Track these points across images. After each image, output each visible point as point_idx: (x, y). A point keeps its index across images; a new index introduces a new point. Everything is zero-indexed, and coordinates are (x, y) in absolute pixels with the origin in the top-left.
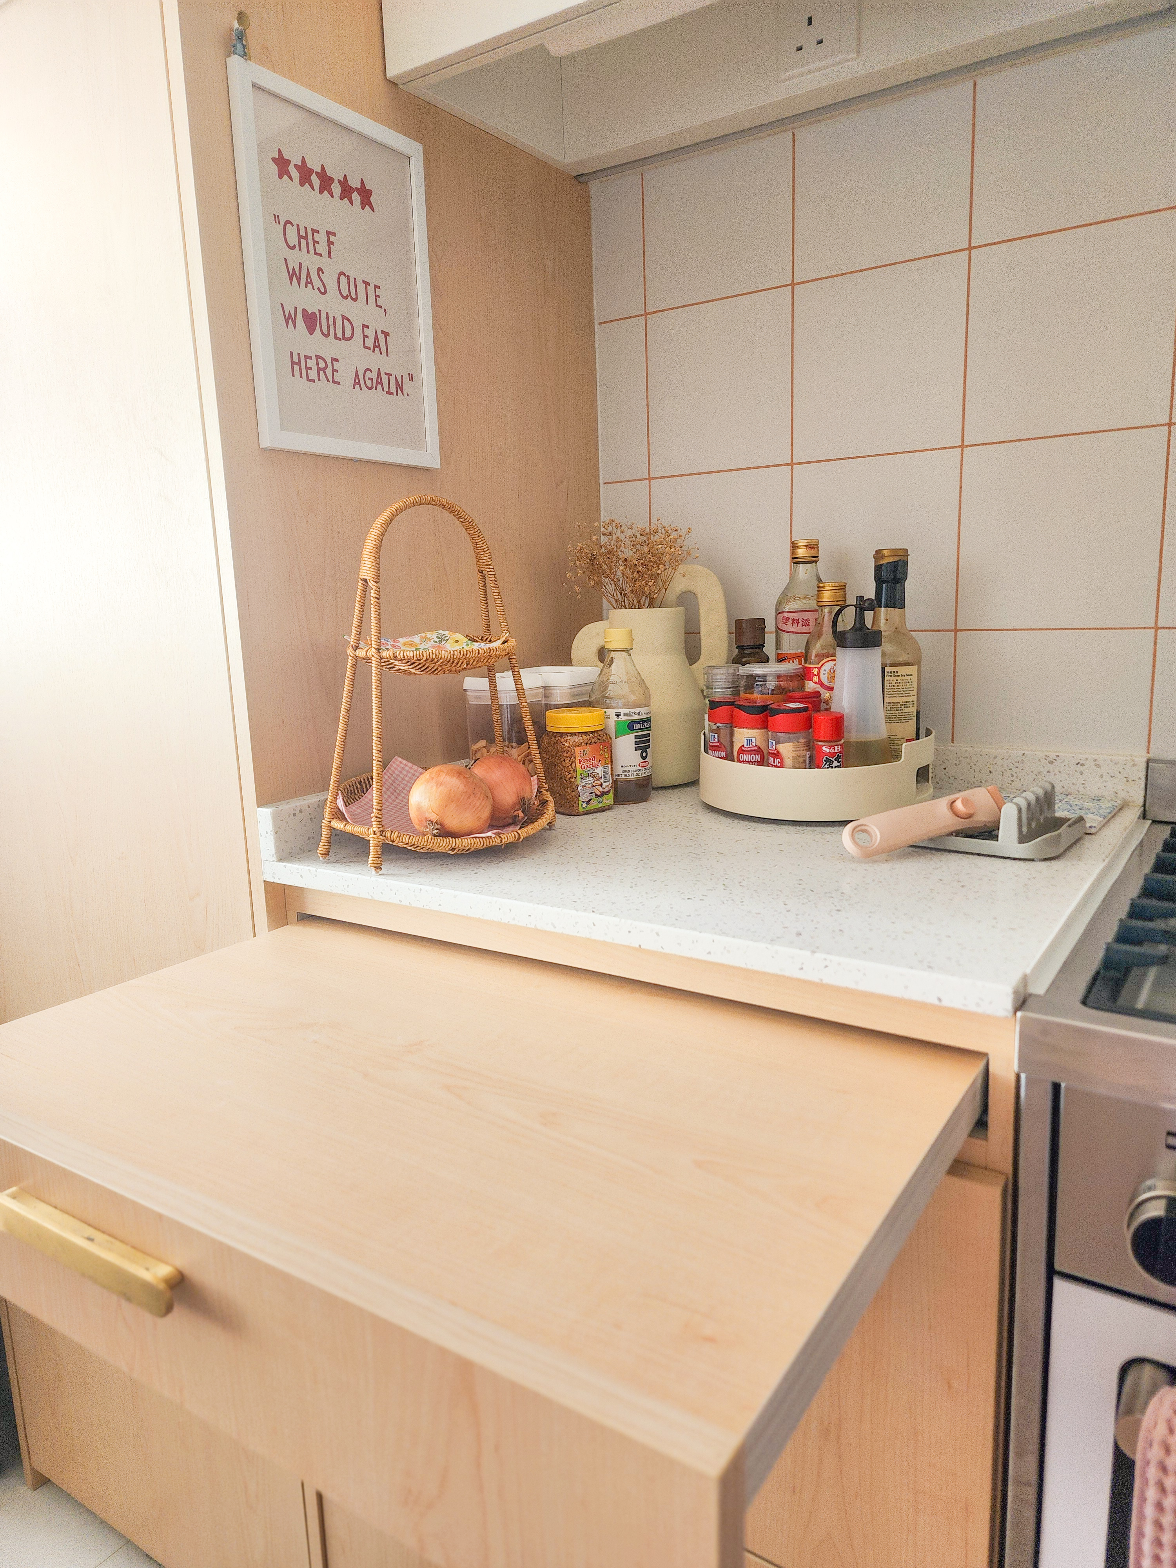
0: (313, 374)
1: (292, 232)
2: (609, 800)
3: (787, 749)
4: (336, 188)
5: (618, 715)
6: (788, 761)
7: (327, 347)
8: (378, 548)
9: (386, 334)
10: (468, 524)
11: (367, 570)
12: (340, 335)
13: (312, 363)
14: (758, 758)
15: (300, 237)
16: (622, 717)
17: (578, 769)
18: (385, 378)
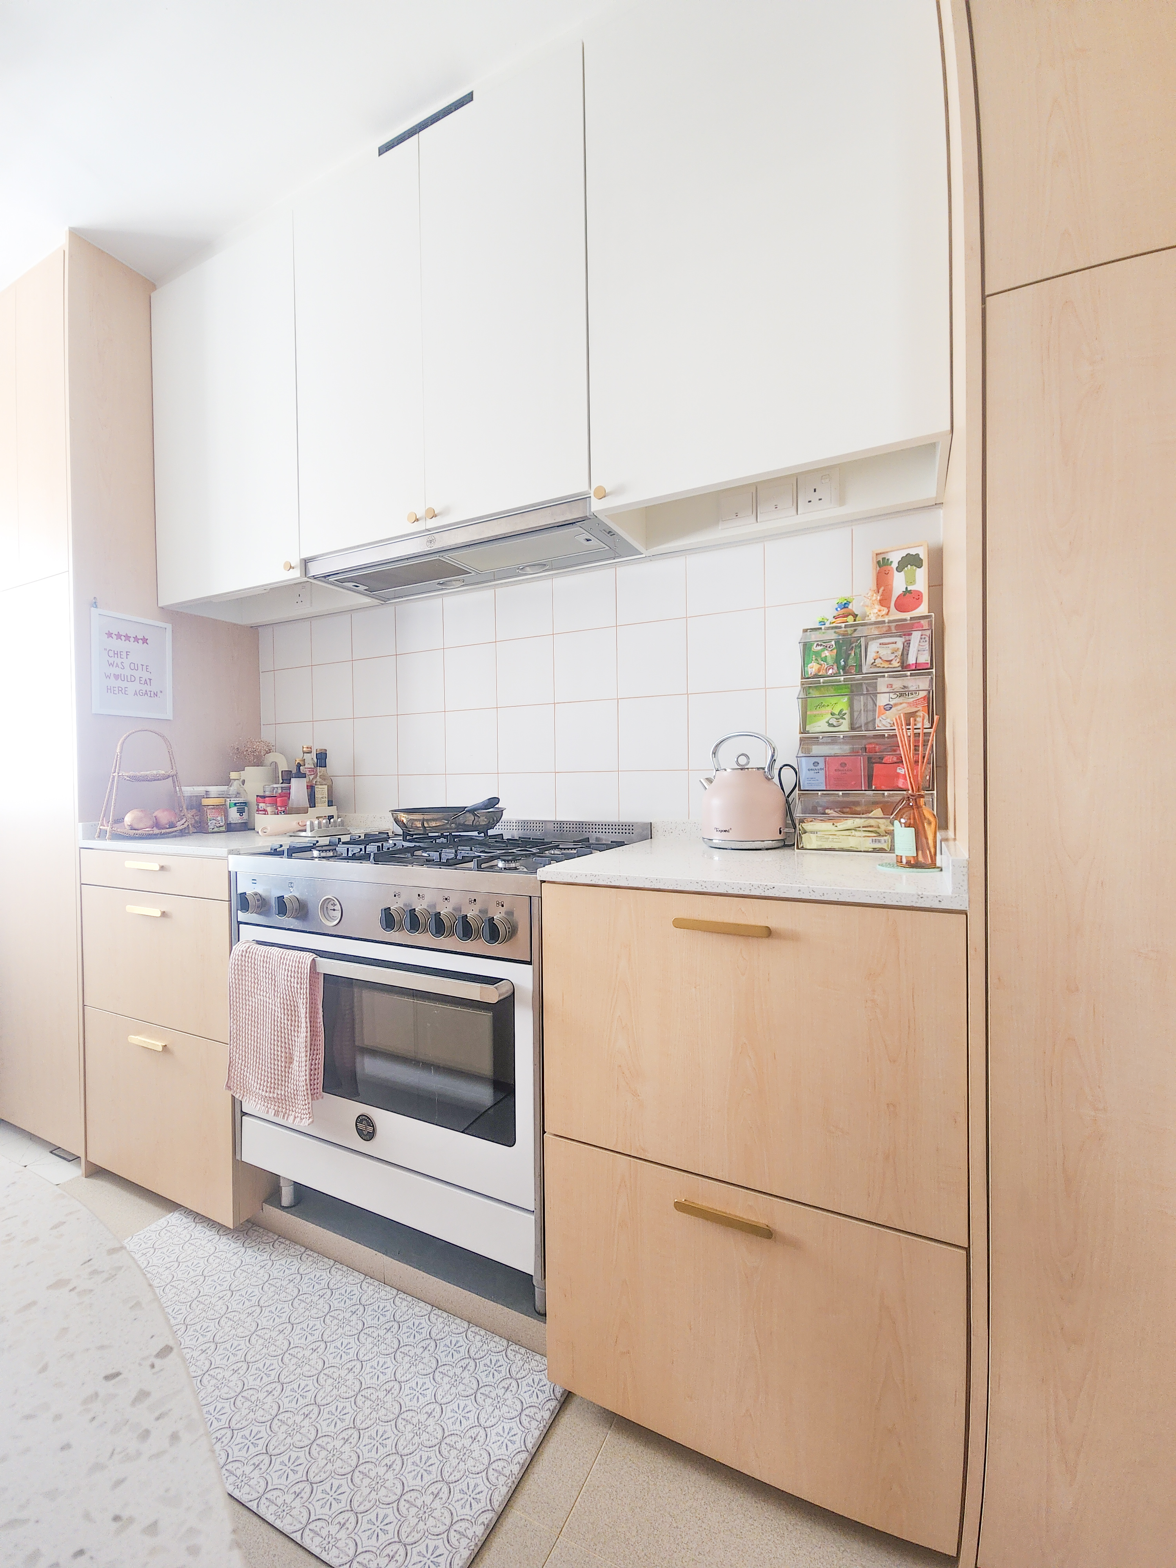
0: (116, 692)
1: (111, 654)
2: (223, 829)
3: (269, 809)
4: (132, 639)
5: (230, 800)
6: (269, 813)
7: (123, 684)
8: (123, 743)
9: (150, 680)
10: (163, 737)
11: (118, 750)
12: (129, 680)
13: (117, 689)
14: (264, 812)
15: (114, 654)
16: (232, 801)
17: (209, 817)
18: (149, 693)
